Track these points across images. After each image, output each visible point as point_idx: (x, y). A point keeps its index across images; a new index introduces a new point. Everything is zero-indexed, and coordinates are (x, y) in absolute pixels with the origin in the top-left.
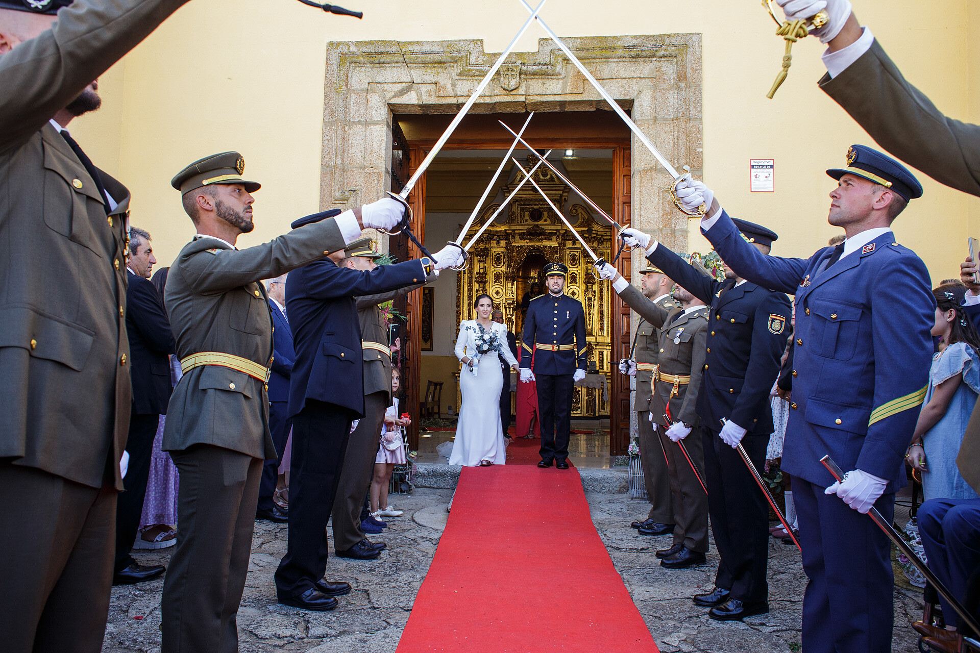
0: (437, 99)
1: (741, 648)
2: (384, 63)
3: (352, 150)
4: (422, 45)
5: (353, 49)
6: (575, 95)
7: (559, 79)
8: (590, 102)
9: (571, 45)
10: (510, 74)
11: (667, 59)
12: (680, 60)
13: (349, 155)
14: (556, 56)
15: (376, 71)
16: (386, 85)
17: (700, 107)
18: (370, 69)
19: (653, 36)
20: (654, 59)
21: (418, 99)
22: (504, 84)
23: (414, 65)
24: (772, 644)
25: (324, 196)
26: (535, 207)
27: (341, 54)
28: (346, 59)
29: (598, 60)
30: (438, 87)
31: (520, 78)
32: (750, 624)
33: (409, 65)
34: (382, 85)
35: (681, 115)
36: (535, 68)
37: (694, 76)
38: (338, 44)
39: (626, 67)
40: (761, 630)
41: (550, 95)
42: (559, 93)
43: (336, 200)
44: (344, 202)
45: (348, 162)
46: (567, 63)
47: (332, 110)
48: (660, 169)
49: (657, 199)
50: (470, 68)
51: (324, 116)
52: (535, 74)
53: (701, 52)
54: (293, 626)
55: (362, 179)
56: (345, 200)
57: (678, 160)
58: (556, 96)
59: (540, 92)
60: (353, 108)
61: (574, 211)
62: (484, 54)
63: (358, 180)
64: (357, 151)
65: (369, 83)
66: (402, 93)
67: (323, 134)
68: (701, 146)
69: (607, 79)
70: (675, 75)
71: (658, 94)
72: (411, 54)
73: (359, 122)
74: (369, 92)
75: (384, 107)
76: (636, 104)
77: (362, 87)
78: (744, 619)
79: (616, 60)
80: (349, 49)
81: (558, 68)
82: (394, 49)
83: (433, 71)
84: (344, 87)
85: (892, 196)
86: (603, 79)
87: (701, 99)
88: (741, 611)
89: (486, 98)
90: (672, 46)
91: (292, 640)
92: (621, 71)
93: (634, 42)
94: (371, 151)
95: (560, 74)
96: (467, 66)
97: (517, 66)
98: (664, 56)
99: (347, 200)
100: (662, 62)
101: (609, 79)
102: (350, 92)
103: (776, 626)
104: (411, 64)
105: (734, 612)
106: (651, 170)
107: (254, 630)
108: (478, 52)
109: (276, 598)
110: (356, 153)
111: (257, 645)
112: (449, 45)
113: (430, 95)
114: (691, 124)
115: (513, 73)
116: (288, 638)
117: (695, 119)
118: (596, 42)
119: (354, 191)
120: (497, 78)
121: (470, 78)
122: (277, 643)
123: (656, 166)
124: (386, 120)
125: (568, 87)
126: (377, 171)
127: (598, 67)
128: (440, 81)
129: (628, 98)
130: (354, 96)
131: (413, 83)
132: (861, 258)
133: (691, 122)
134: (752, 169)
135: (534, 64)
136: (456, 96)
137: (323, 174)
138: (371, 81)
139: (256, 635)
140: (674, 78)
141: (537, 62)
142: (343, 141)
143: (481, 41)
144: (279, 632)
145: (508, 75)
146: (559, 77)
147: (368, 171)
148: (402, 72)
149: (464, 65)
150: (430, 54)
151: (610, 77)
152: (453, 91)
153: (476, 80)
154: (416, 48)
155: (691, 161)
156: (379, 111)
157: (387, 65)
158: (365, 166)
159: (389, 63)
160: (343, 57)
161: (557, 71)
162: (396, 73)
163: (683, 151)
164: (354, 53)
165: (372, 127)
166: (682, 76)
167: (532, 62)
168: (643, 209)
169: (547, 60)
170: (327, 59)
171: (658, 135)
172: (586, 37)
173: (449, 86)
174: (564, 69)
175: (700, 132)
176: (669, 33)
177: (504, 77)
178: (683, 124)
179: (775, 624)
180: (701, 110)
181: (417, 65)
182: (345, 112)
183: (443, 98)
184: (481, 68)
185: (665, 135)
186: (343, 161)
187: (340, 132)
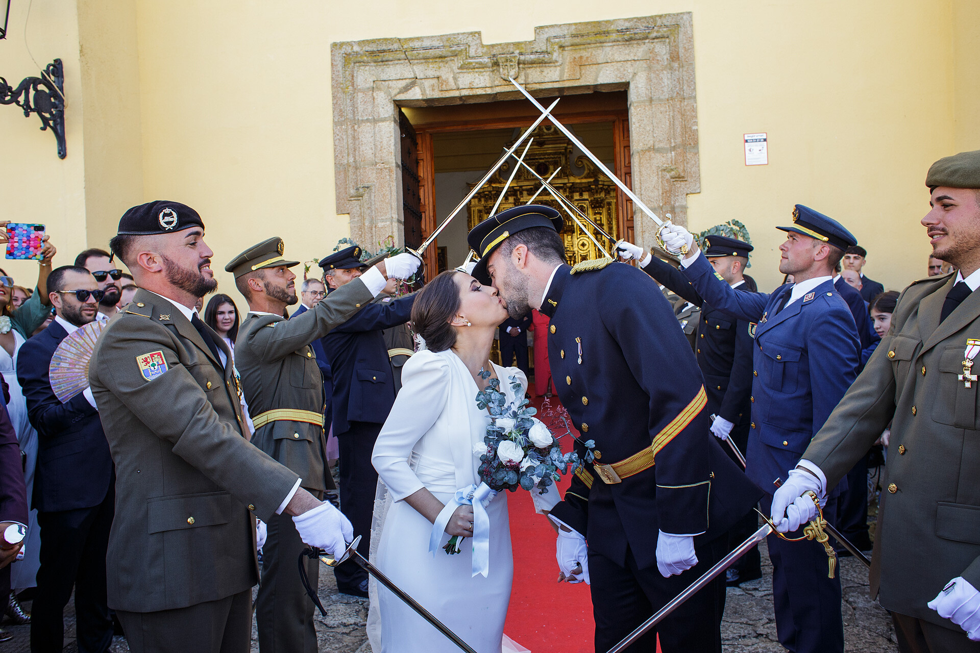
0: (440, 93)
1: (735, 613)
2: (387, 61)
3: (363, 148)
4: (423, 41)
5: (356, 48)
6: (573, 81)
7: (555, 66)
8: (588, 87)
9: (566, 32)
10: (509, 65)
11: (660, 40)
12: (672, 40)
13: (361, 153)
14: (553, 44)
15: (380, 69)
16: (390, 82)
17: (694, 85)
18: (374, 68)
19: (645, 18)
20: (647, 41)
21: (422, 94)
22: (504, 75)
23: (416, 61)
24: (762, 609)
25: (339, 193)
26: (541, 161)
27: (346, 54)
28: (350, 59)
29: (593, 46)
30: (440, 81)
31: (519, 68)
32: (745, 590)
33: (411, 61)
34: (387, 83)
35: (675, 95)
36: (533, 57)
37: (687, 56)
38: (342, 44)
39: (621, 50)
40: (754, 594)
41: (548, 82)
42: (557, 80)
43: (352, 197)
44: (359, 198)
45: (360, 159)
46: (563, 50)
47: (341, 110)
48: (657, 148)
49: (656, 178)
50: (470, 61)
51: (334, 117)
52: (533, 63)
53: (692, 31)
54: (355, 614)
55: (374, 175)
56: (360, 196)
57: (675, 139)
58: (555, 83)
59: (539, 80)
60: (361, 107)
61: (580, 163)
62: (483, 46)
63: (370, 176)
64: (368, 148)
65: (374, 81)
66: (406, 89)
67: (334, 134)
68: (696, 123)
69: (602, 63)
70: (667, 56)
71: (653, 75)
72: (412, 51)
73: (368, 120)
74: (374, 90)
75: (390, 103)
76: (632, 86)
77: (368, 86)
78: (740, 585)
79: (611, 44)
80: (352, 49)
81: (555, 56)
82: (396, 46)
83: (435, 66)
84: (351, 87)
85: (829, 249)
86: (599, 64)
87: (694, 78)
88: (737, 578)
89: (487, 89)
90: (663, 26)
91: (356, 627)
92: (616, 55)
93: (627, 25)
94: (381, 147)
95: (557, 61)
96: (466, 59)
97: (515, 57)
98: (656, 38)
99: (362, 196)
100: (654, 44)
101: (605, 63)
102: (356, 91)
103: (767, 590)
104: (413, 61)
105: (732, 580)
106: (649, 150)
107: (323, 621)
108: (477, 44)
109: (336, 588)
110: (367, 150)
111: (328, 634)
112: (448, 39)
113: (433, 90)
114: (686, 103)
115: (511, 64)
116: (353, 626)
117: (690, 98)
118: (589, 27)
119: (368, 187)
120: (496, 69)
121: (470, 70)
122: (344, 631)
123: (653, 146)
124: (392, 117)
125: (565, 73)
126: (388, 166)
127: (594, 52)
128: (442, 75)
129: (623, 81)
130: (360, 95)
131: (417, 78)
132: (802, 306)
133: (686, 100)
134: (746, 144)
135: (532, 53)
136: (458, 89)
137: (337, 173)
138: (376, 79)
139: (326, 625)
140: (667, 59)
141: (534, 50)
142: (354, 140)
143: (479, 33)
144: (344, 621)
145: (506, 65)
146: (556, 64)
147: (379, 167)
148: (405, 69)
149: (464, 58)
150: (431, 49)
151: (605, 61)
152: (455, 84)
153: (477, 72)
154: (417, 44)
155: (687, 139)
156: (386, 108)
157: (390, 63)
158: (376, 162)
159: (392, 61)
160: (347, 58)
161: (554, 59)
162: (399, 71)
163: (679, 130)
164: (357, 53)
165: (380, 124)
166: (674, 57)
167: (529, 51)
168: (643, 188)
169: (544, 49)
170: (332, 60)
171: (654, 115)
172: (580, 23)
173: (451, 81)
174: (561, 56)
175: (694, 110)
176: (660, 13)
177: (503, 68)
178: (678, 103)
179: (766, 589)
180: (695, 89)
181: (419, 61)
182: (354, 112)
183: (446, 92)
184: (481, 60)
185: (661, 115)
186: (355, 159)
187: (350, 132)
